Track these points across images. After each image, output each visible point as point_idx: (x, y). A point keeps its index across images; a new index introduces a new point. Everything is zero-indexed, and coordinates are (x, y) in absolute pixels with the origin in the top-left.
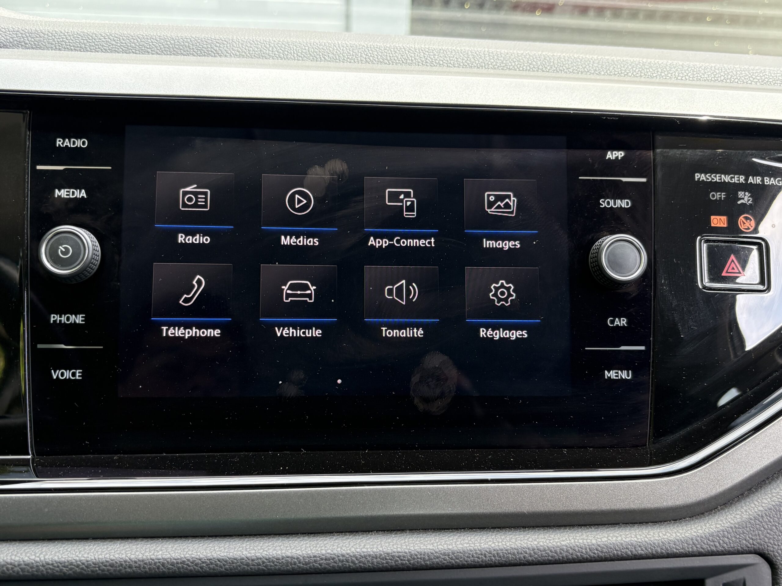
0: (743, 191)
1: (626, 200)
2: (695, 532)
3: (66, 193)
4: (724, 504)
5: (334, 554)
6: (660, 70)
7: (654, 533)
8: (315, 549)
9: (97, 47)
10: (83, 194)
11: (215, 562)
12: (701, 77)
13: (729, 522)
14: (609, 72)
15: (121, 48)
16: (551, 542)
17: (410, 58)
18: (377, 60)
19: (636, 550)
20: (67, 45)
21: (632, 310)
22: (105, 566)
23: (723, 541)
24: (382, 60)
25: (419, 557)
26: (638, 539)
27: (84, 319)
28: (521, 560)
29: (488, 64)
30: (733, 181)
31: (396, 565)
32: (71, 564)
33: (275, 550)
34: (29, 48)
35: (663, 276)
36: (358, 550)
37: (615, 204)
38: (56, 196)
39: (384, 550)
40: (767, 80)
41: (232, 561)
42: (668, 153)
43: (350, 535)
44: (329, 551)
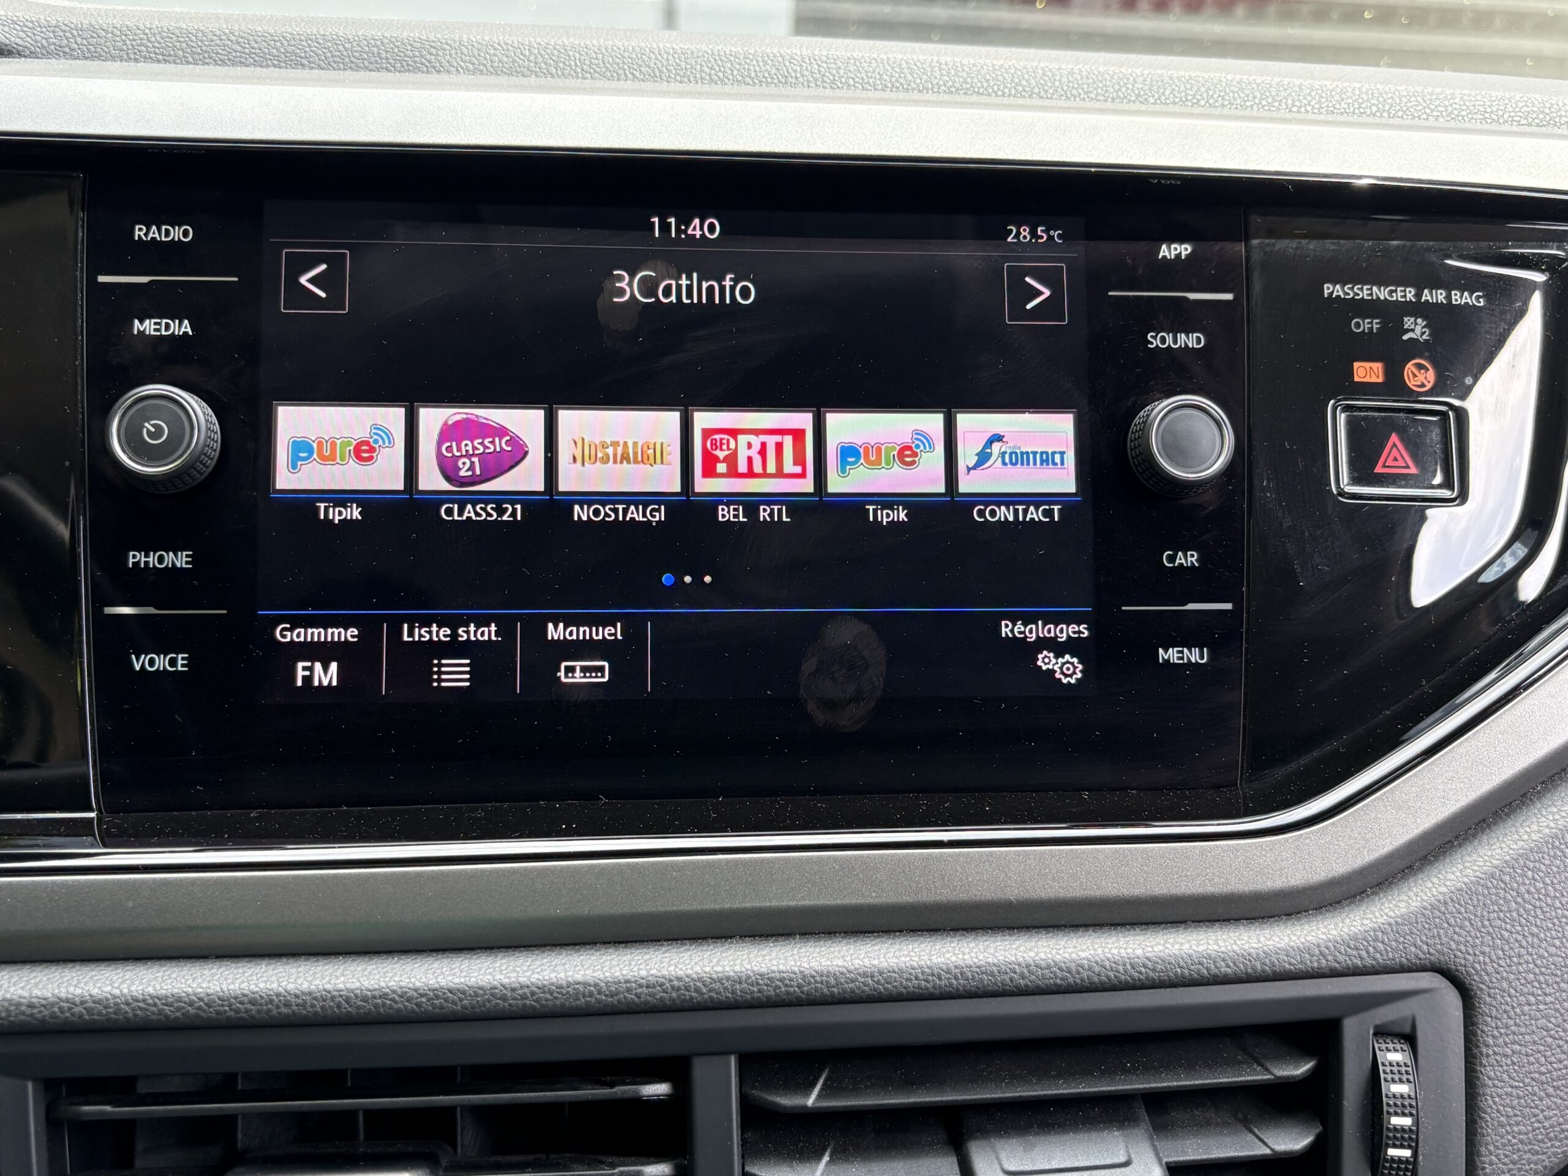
0: (1412, 317)
1: (1195, 335)
2: (1324, 933)
3: (153, 327)
4: (1377, 885)
5: (663, 977)
6: (1258, 95)
7: (1249, 937)
8: (627, 968)
9: (206, 55)
10: (186, 327)
11: (444, 993)
12: (1335, 108)
13: (1386, 914)
14: (1163, 98)
15: (253, 58)
16: (1061, 952)
17: (793, 75)
18: (731, 77)
19: (1216, 967)
20: (151, 52)
21: (1207, 536)
22: (241, 1003)
23: (1374, 948)
24: (740, 78)
25: (818, 979)
26: (1220, 947)
27: (190, 559)
28: (1006, 985)
29: (938, 83)
30: (1395, 299)
31: (777, 995)
32: (179, 999)
33: (554, 971)
34: (78, 58)
35: (1265, 474)
36: (707, 969)
37: (1175, 342)
38: (136, 332)
39: (755, 968)
40: (1456, 112)
41: (474, 992)
42: (1273, 245)
43: (691, 945)
44: (654, 972)
